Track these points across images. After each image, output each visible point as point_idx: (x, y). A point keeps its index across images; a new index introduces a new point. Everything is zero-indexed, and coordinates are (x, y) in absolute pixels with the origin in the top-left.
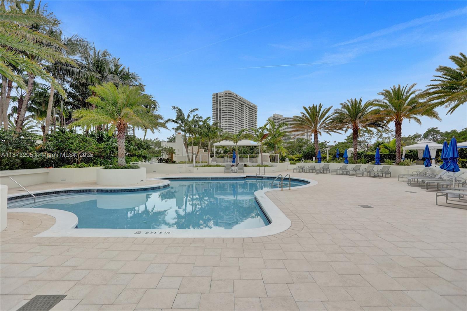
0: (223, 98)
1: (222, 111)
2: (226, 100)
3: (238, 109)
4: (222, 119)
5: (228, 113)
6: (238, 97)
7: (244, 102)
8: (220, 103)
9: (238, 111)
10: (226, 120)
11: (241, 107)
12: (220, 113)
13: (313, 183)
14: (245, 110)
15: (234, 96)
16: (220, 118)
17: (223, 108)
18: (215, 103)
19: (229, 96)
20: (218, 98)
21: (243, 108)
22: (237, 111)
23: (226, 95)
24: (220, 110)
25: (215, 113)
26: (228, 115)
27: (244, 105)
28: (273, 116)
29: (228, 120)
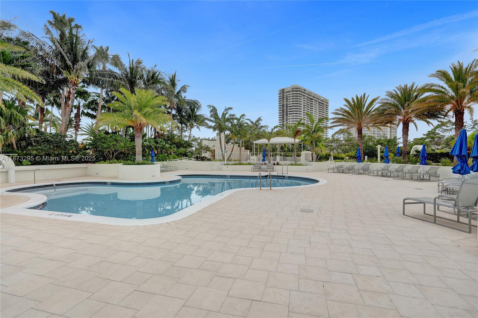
0: (289, 93)
1: (289, 107)
2: (293, 95)
3: (307, 104)
4: (289, 115)
5: (295, 109)
6: (307, 91)
7: (313, 97)
8: (287, 99)
9: (307, 106)
10: (292, 116)
11: (309, 101)
12: (287, 109)
13: (323, 182)
14: (314, 105)
15: (302, 91)
16: (287, 114)
17: (289, 104)
18: (281, 100)
19: (296, 91)
20: (284, 94)
21: (312, 103)
22: (305, 107)
23: (293, 90)
24: (287, 106)
25: (281, 109)
26: (295, 111)
27: (313, 99)
29: (295, 116)
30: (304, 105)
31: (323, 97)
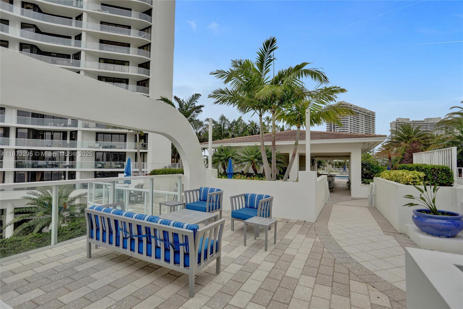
3: (353, 118)
4: (336, 129)
6: (353, 106)
7: (359, 111)
9: (353, 120)
10: (339, 129)
14: (361, 118)
16: (334, 128)
21: (359, 116)
22: (352, 120)
27: (359, 113)
28: (397, 121)
29: (342, 129)
30: (351, 119)
31: (369, 111)
